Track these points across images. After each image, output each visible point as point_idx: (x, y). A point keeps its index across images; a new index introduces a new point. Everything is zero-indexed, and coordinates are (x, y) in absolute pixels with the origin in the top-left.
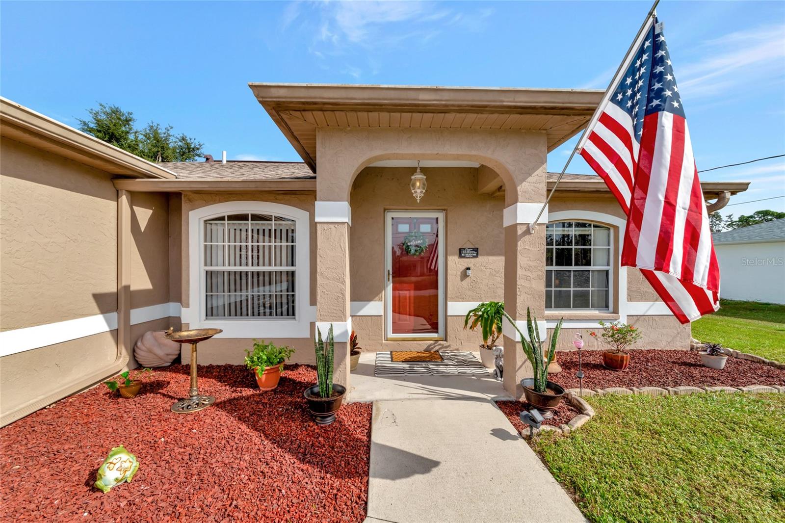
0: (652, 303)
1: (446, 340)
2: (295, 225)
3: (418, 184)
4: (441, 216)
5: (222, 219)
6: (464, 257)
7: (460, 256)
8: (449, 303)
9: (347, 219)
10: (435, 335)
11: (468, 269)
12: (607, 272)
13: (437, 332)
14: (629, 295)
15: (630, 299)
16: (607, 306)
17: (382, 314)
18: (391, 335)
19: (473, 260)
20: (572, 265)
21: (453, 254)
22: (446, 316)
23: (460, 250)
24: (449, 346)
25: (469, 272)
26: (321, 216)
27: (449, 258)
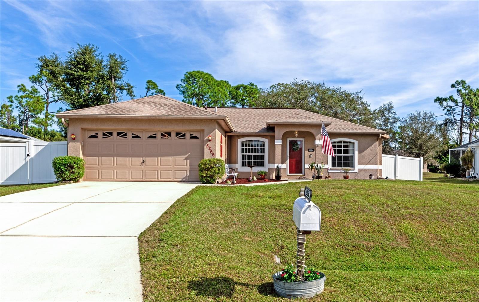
0: (365, 165)
1: (305, 176)
2: (264, 143)
3: (296, 133)
4: (303, 139)
5: (246, 141)
6: (310, 151)
7: (309, 151)
8: (305, 165)
9: (281, 143)
10: (301, 174)
11: (311, 155)
12: (353, 156)
13: (302, 173)
14: (358, 163)
15: (359, 164)
16: (353, 166)
17: (286, 167)
18: (288, 174)
19: (312, 152)
20: (347, 154)
21: (307, 150)
22: (305, 169)
23: (309, 149)
24: (306, 177)
25: (311, 156)
26: (276, 142)
27: (306, 151)
